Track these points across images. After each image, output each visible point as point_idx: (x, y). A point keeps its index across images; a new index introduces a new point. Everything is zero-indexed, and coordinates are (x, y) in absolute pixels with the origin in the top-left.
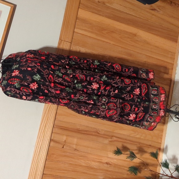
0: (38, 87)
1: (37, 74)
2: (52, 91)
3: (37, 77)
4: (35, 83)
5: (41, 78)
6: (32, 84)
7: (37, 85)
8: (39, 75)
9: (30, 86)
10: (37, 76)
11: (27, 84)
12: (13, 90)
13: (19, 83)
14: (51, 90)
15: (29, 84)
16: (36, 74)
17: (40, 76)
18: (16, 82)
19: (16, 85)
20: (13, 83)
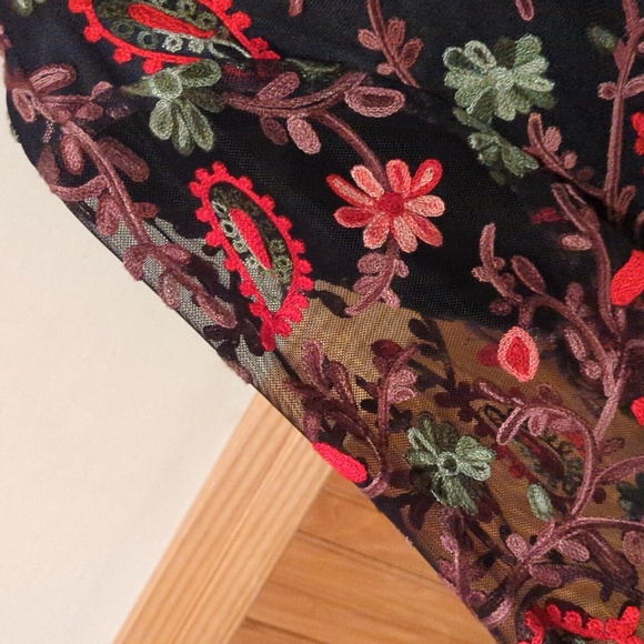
0: (435, 239)
1: (529, 43)
2: (592, 371)
3: (503, 78)
4: (428, 176)
5: (550, 103)
6: (382, 177)
7: (437, 207)
8: (541, 63)
9: (338, 184)
10: (506, 59)
11: (309, 144)
12: (74, 160)
13: (217, 89)
14: (591, 356)
15: (337, 159)
16: (519, 29)
17: (547, 75)
18: (173, 40)
19: (164, 92)
20: (123, 55)
